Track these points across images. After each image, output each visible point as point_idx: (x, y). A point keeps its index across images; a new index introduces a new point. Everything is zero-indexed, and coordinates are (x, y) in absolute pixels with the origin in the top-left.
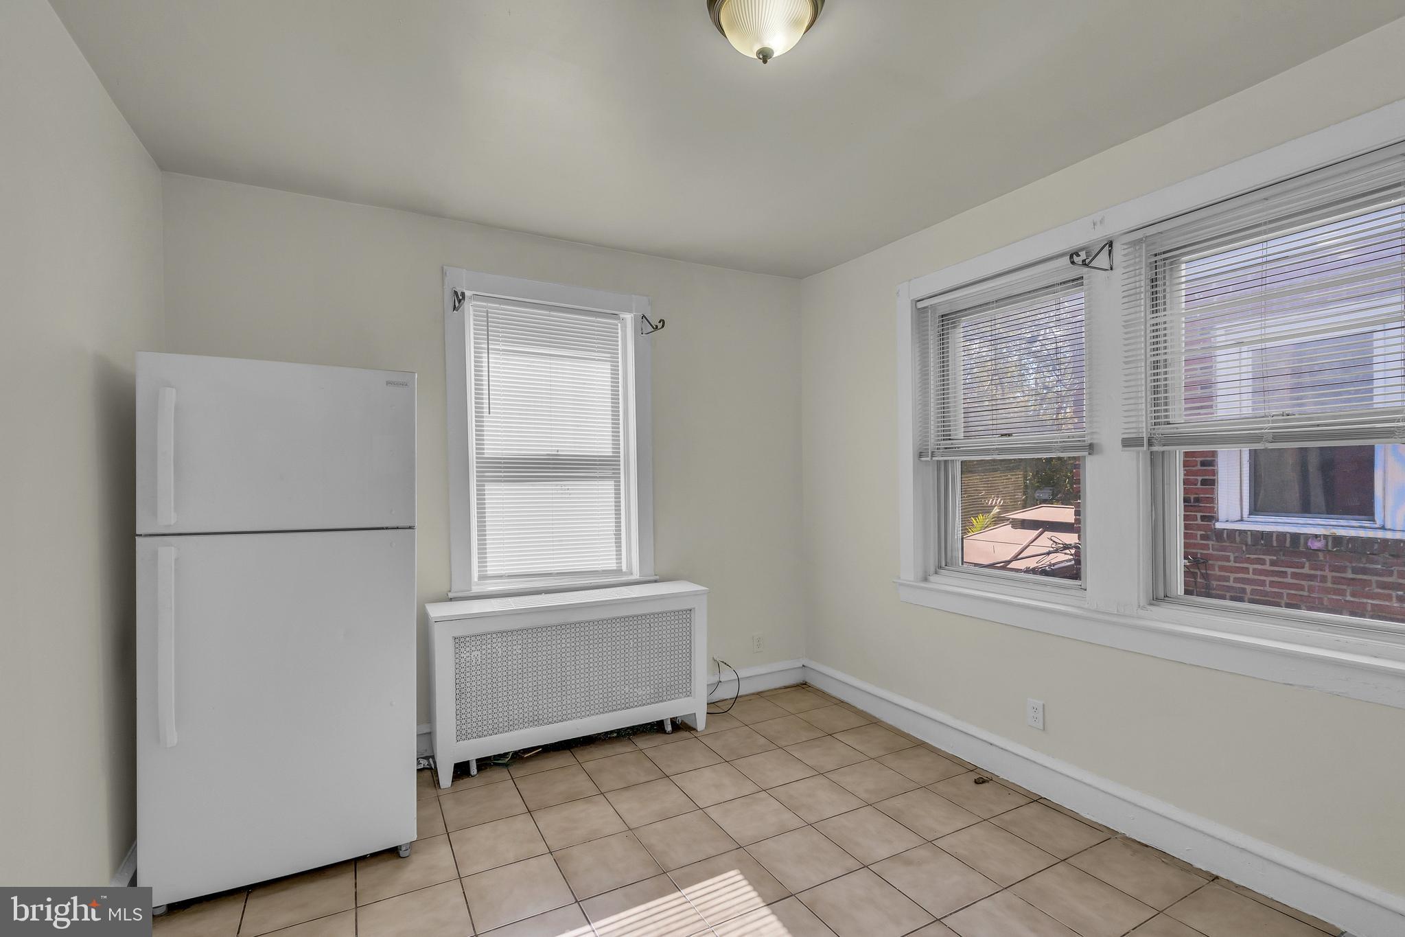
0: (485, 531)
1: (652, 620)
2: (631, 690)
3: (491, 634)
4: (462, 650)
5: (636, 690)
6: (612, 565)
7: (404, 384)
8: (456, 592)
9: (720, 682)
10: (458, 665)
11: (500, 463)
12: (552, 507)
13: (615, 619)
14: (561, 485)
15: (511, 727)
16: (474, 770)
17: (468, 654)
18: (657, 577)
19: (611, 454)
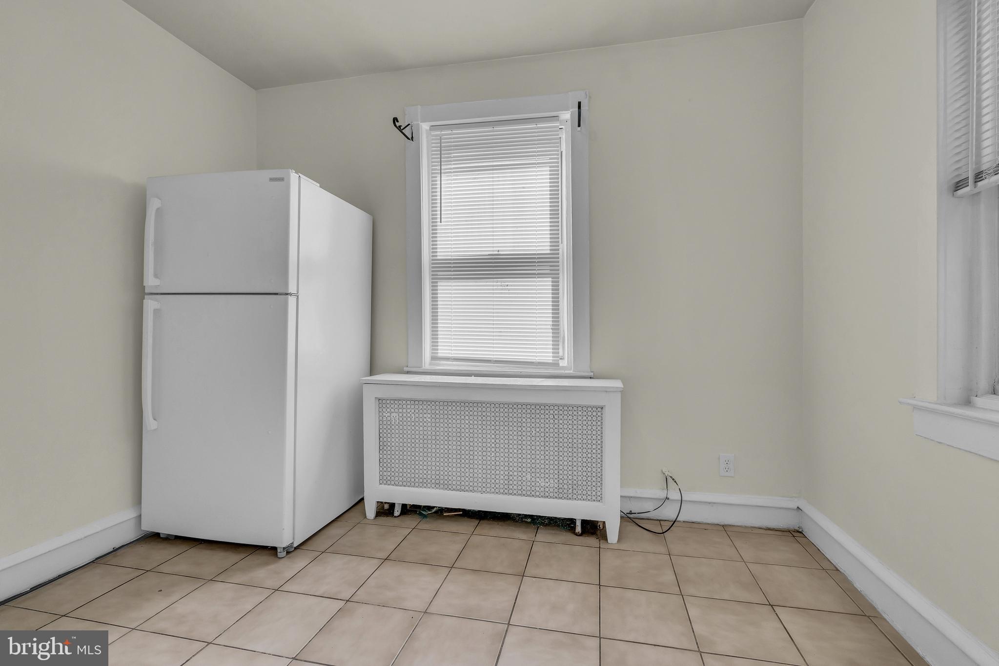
0: (437, 320)
1: (556, 412)
2: (533, 479)
3: (406, 400)
4: (384, 410)
5: (538, 480)
6: (548, 357)
7: (282, 179)
8: (410, 367)
9: (667, 498)
10: (381, 422)
11: (450, 263)
12: (493, 301)
13: (517, 404)
14: (501, 282)
15: (423, 484)
16: (397, 512)
17: (389, 414)
18: (592, 374)
19: (549, 252)
